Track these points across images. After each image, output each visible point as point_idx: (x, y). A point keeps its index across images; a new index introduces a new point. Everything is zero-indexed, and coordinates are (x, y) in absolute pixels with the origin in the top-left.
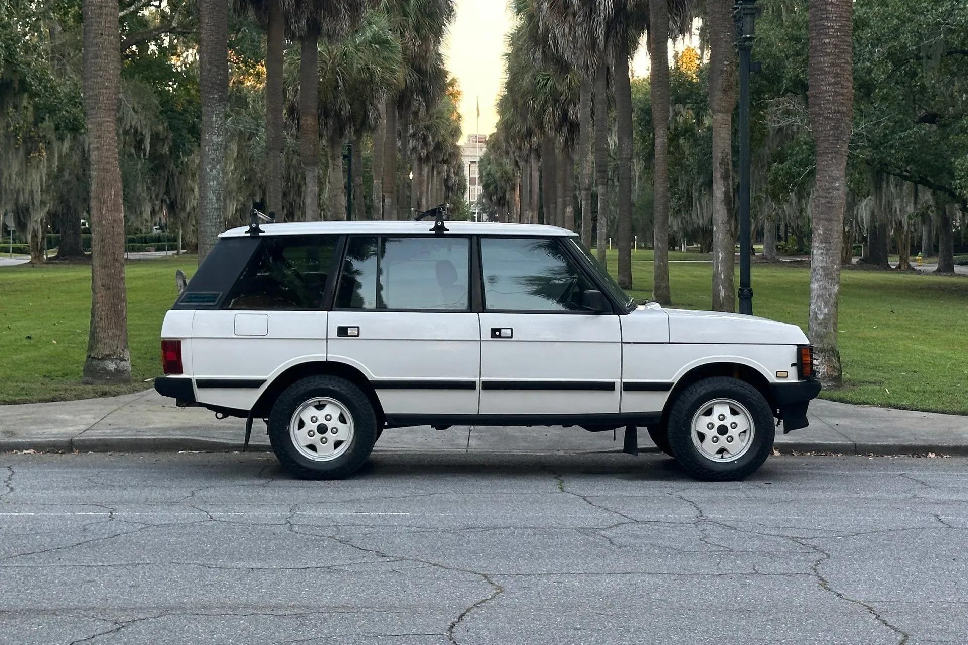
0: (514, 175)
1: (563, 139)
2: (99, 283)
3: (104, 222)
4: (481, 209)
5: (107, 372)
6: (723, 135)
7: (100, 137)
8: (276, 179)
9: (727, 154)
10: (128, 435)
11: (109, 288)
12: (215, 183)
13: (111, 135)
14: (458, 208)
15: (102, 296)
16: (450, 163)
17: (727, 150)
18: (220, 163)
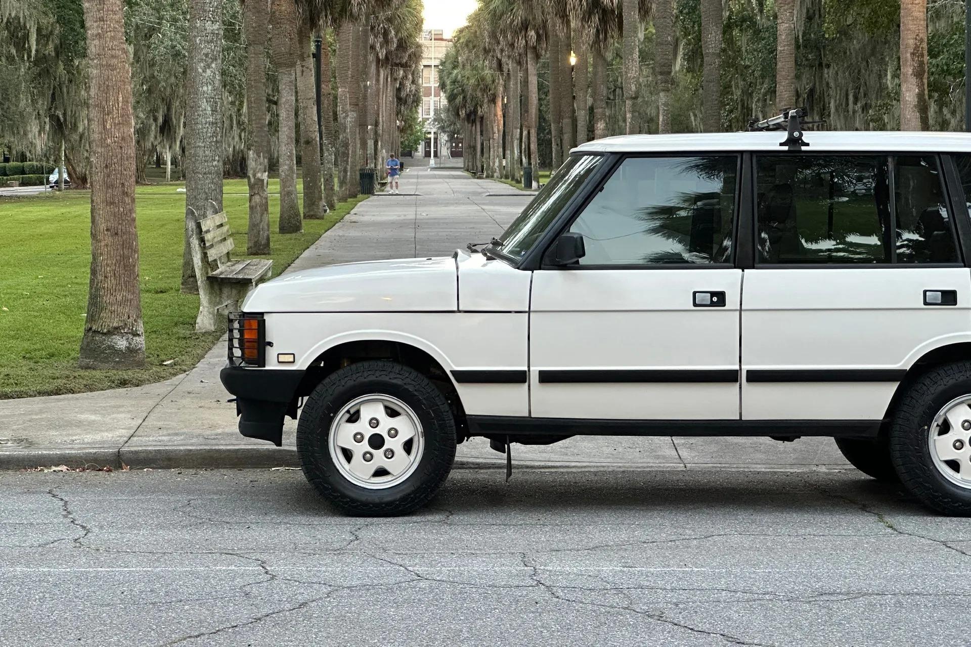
0: (493, 81)
1: (593, 31)
2: (102, 226)
3: (109, 141)
4: (438, 128)
5: (116, 352)
6: (916, 14)
7: (102, 19)
8: (259, 85)
9: (922, 40)
10: (194, 445)
11: (116, 234)
12: (210, 87)
13: (117, 17)
14: (410, 126)
15: (107, 245)
16: (410, 66)
17: (921, 35)
18: (216, 59)
